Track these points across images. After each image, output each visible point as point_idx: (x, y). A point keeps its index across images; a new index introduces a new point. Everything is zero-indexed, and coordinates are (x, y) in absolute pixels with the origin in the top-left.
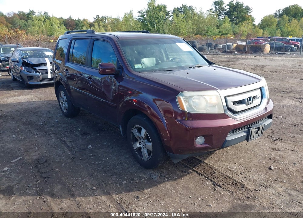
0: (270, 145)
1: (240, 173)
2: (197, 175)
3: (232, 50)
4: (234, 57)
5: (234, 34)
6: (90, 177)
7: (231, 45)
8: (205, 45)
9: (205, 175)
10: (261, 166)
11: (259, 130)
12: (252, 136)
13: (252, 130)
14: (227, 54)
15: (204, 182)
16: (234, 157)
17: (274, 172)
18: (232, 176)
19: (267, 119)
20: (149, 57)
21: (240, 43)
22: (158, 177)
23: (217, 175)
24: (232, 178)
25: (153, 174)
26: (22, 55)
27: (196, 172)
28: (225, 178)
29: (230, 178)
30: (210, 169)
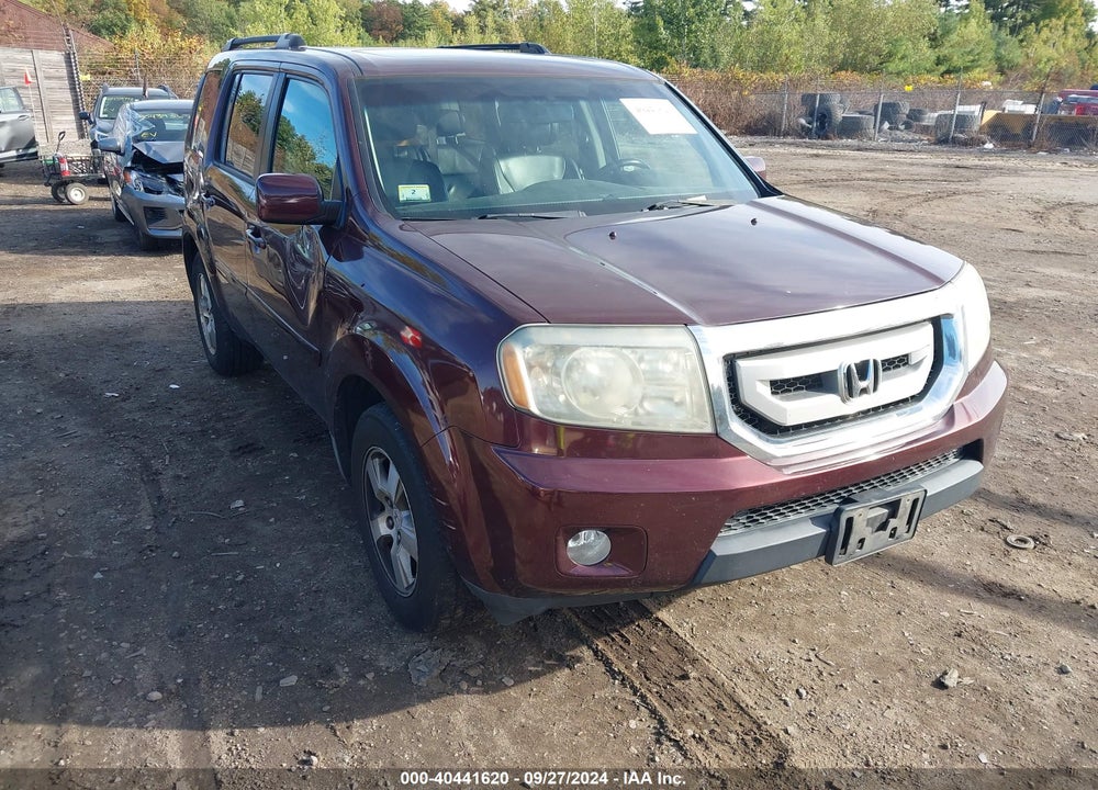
0: (984, 565)
1: (797, 691)
2: (607, 678)
3: (974, 135)
4: (977, 162)
5: (1001, 71)
6: (172, 638)
7: (976, 114)
8: (872, 111)
9: (637, 684)
10: (904, 663)
11: (893, 515)
12: (854, 540)
13: (855, 515)
14: (948, 152)
15: (619, 717)
16: (801, 607)
17: (953, 705)
18: (751, 703)
19: (952, 460)
20: (534, 153)
21: (1014, 106)
22: (436, 672)
23: (692, 688)
24: (751, 711)
25: (421, 657)
26: (137, 127)
27: (608, 663)
28: (720, 706)
29: (742, 708)
30: (674, 655)
